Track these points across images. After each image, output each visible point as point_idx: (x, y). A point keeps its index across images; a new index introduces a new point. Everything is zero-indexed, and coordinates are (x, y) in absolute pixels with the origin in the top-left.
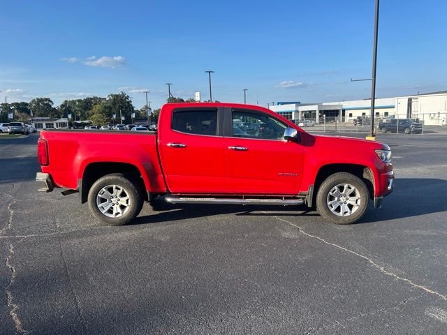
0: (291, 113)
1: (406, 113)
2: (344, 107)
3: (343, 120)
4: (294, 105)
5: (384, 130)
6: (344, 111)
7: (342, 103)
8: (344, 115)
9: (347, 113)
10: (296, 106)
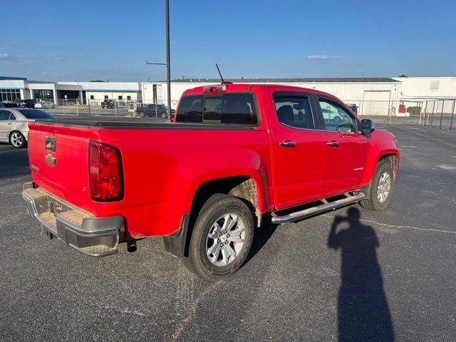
0: (18, 90)
1: (152, 98)
2: (84, 89)
3: (85, 102)
4: (23, 81)
5: (142, 114)
6: (84, 92)
7: (80, 84)
8: (84, 97)
9: (88, 95)
10: (25, 83)
